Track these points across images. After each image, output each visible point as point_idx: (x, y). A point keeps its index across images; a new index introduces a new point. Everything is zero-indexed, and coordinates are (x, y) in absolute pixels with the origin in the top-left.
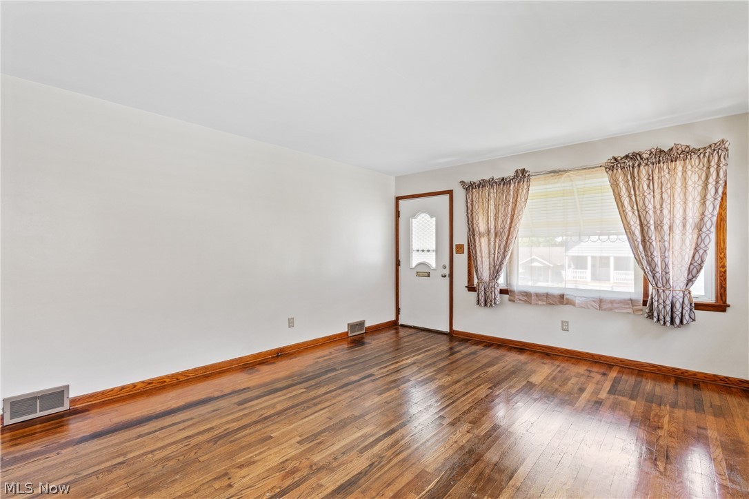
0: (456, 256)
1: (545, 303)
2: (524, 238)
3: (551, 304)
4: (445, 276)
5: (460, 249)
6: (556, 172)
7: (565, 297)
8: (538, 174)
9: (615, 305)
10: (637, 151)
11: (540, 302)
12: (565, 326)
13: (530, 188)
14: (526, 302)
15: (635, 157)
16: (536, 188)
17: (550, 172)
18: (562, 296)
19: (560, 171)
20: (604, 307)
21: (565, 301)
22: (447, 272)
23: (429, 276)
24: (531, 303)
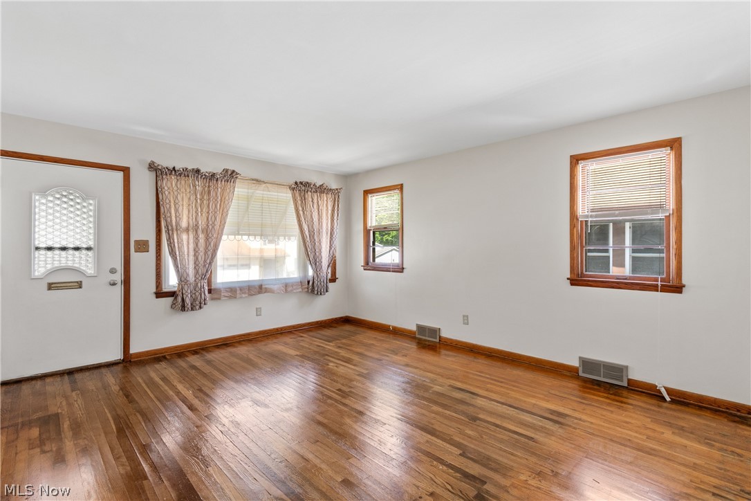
0: (135, 257)
1: (247, 295)
2: (229, 236)
3: (251, 295)
4: (114, 284)
5: (142, 246)
6: (258, 181)
7: (263, 287)
8: (244, 179)
9: (294, 287)
10: (309, 181)
11: (244, 295)
12: (258, 312)
13: (236, 189)
14: (230, 297)
15: (307, 184)
16: (240, 190)
17: (253, 180)
18: (261, 287)
19: (260, 181)
20: (289, 289)
21: (264, 290)
22: (119, 277)
23: (80, 287)
24: (236, 298)
